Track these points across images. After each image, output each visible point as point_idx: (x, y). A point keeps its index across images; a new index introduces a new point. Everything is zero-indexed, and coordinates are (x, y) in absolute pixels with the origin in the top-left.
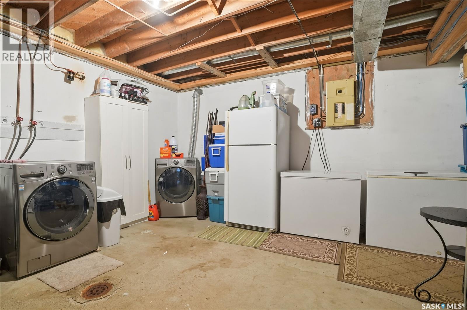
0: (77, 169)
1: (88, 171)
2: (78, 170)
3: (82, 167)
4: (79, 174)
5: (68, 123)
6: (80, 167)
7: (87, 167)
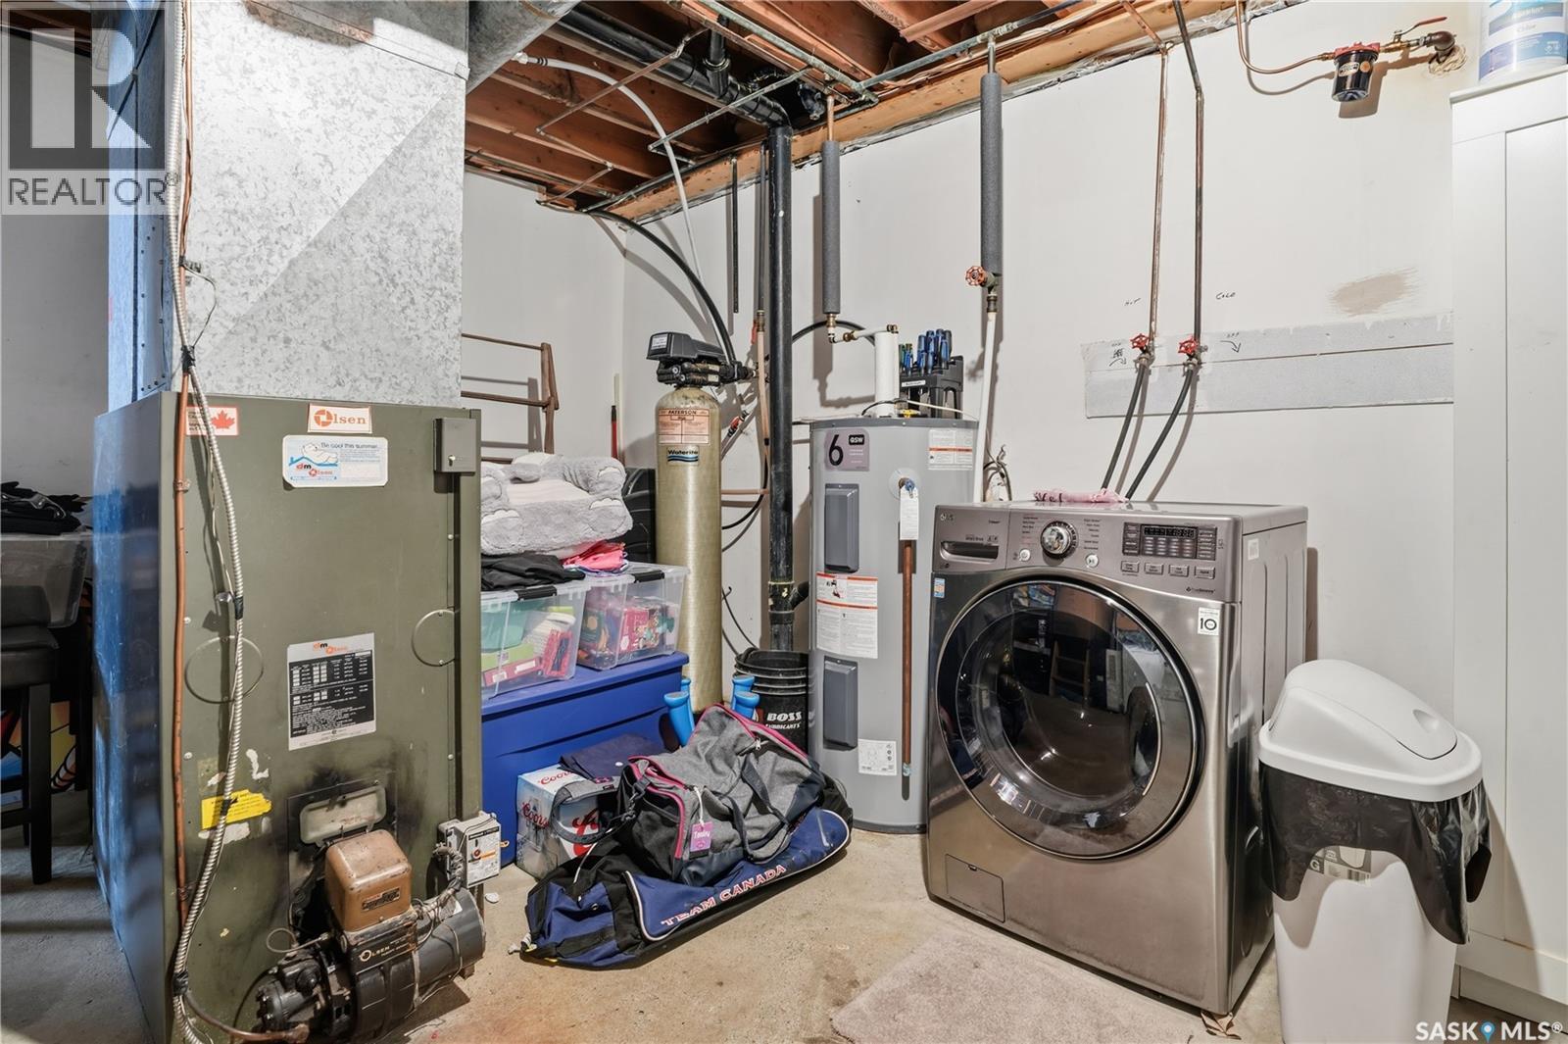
0: (1125, 547)
1: (1168, 560)
2: (1126, 549)
3: (1149, 539)
4: (1128, 570)
5: (1359, 319)
6: (1142, 541)
7: (1168, 542)
